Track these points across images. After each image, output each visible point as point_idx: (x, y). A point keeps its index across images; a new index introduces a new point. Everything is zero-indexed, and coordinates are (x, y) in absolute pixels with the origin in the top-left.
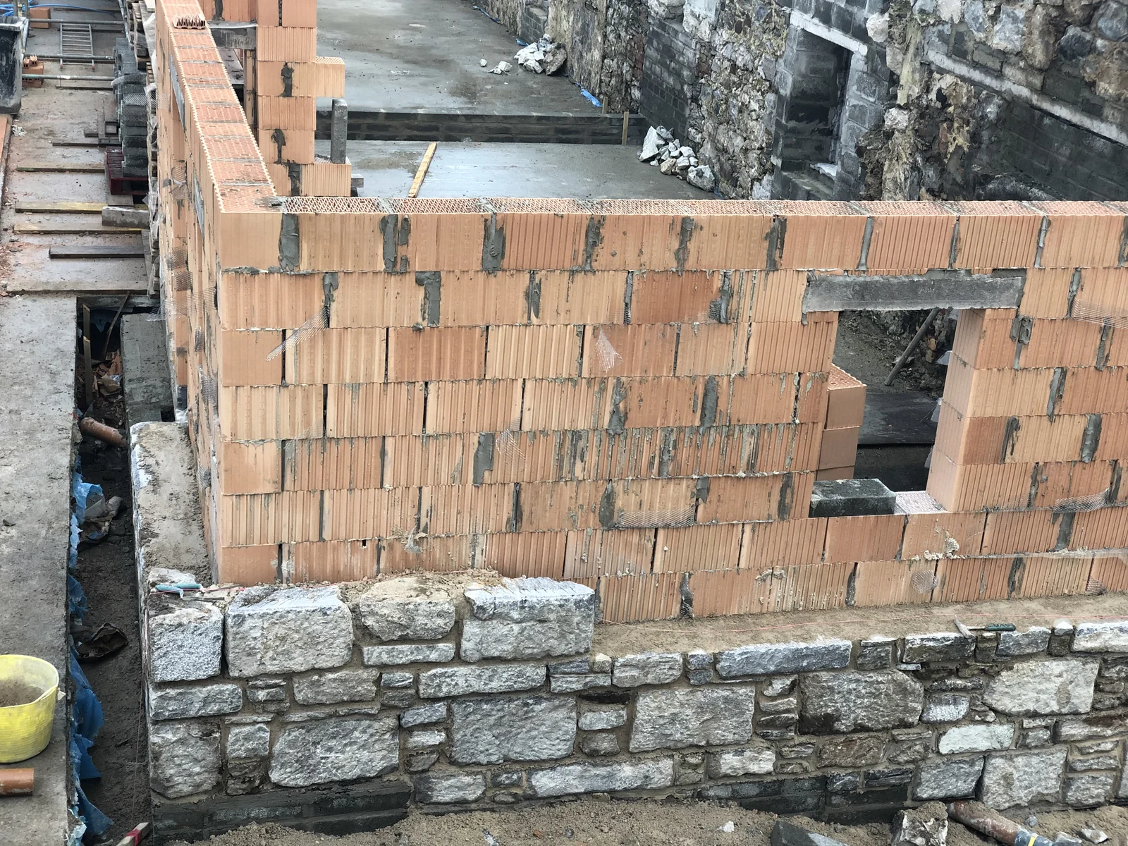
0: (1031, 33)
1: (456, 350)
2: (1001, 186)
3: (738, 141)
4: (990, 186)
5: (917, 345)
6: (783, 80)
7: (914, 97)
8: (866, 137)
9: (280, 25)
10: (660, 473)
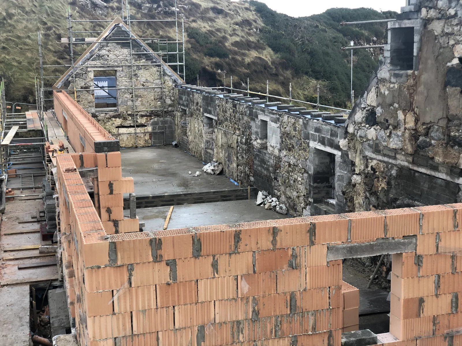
0: (405, 141)
1: (185, 291)
2: (402, 202)
3: (295, 194)
4: (398, 202)
5: (378, 270)
6: (310, 168)
7: (362, 170)
8: (345, 187)
9: (107, 167)
10: (275, 336)
